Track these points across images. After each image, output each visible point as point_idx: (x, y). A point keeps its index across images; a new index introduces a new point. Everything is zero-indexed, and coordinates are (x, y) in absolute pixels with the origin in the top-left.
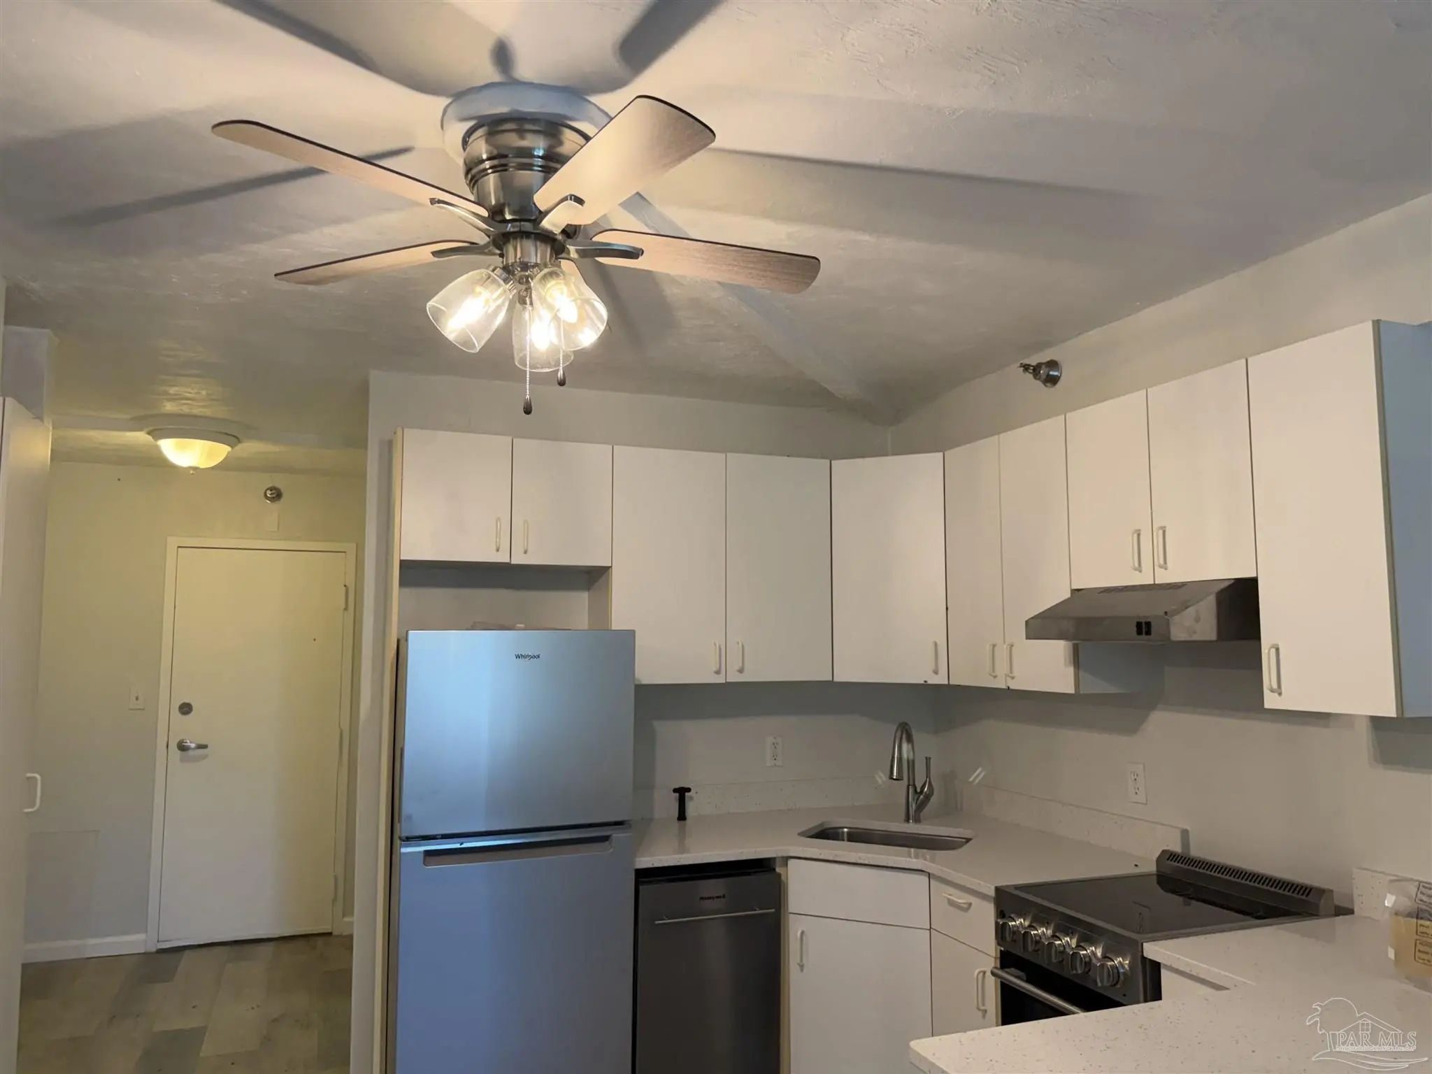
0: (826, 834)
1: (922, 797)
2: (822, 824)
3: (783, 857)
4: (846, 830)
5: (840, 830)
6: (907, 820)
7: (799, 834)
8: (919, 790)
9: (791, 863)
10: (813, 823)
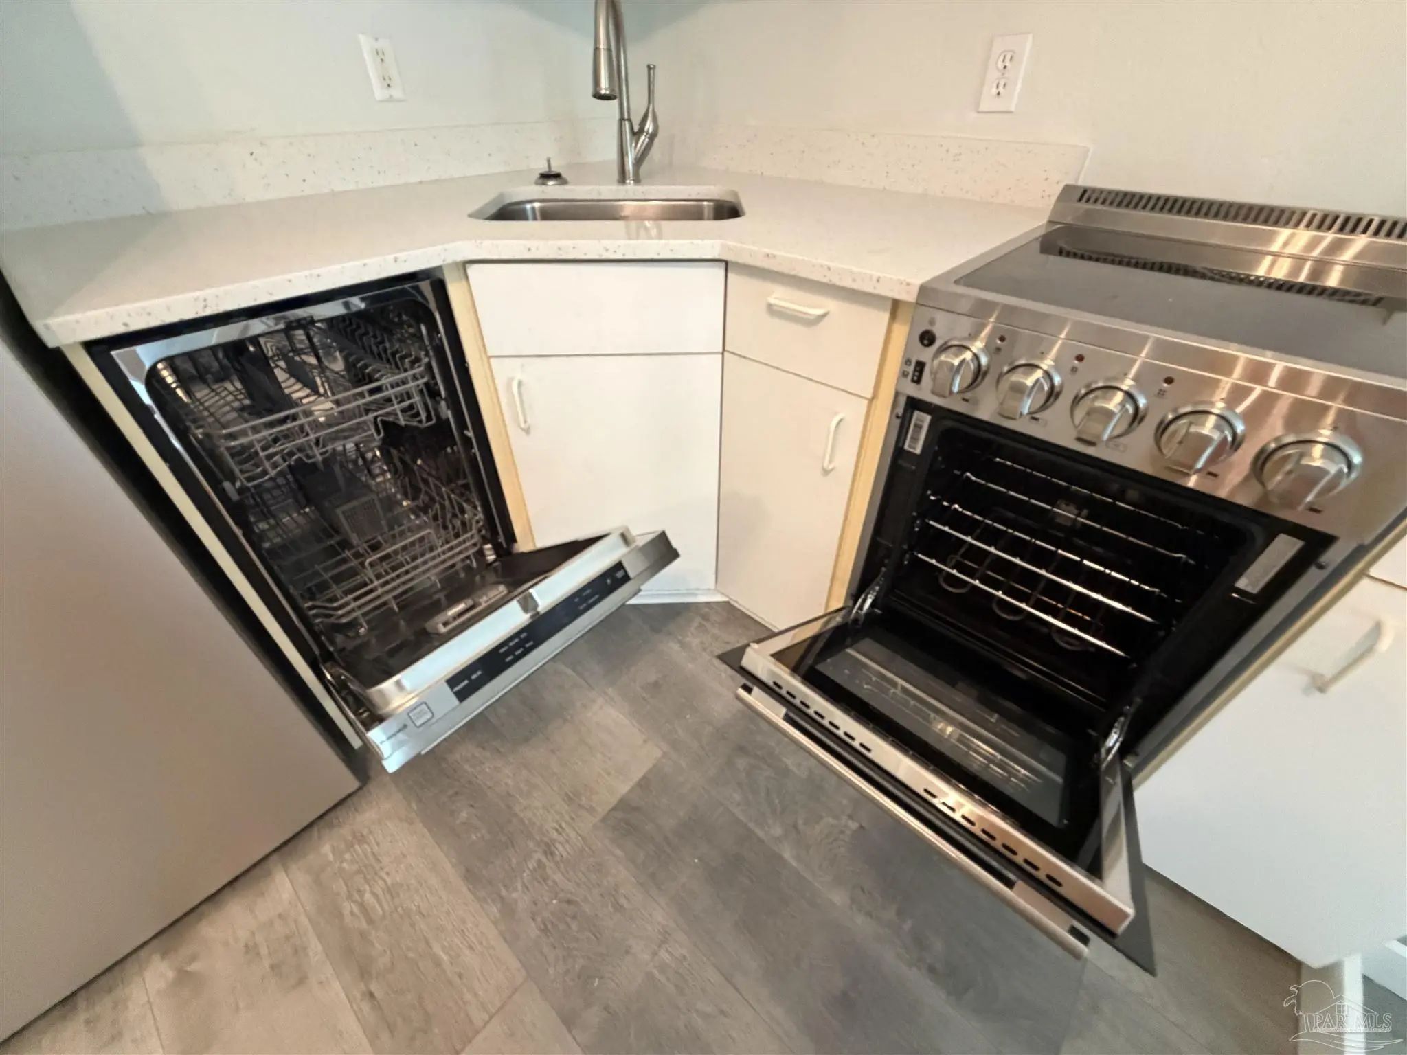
0: (508, 213)
1: (643, 138)
2: (501, 196)
3: (456, 264)
4: (537, 205)
5: (528, 206)
6: (623, 178)
7: (470, 216)
8: (636, 128)
9: (472, 270)
10: (486, 198)
